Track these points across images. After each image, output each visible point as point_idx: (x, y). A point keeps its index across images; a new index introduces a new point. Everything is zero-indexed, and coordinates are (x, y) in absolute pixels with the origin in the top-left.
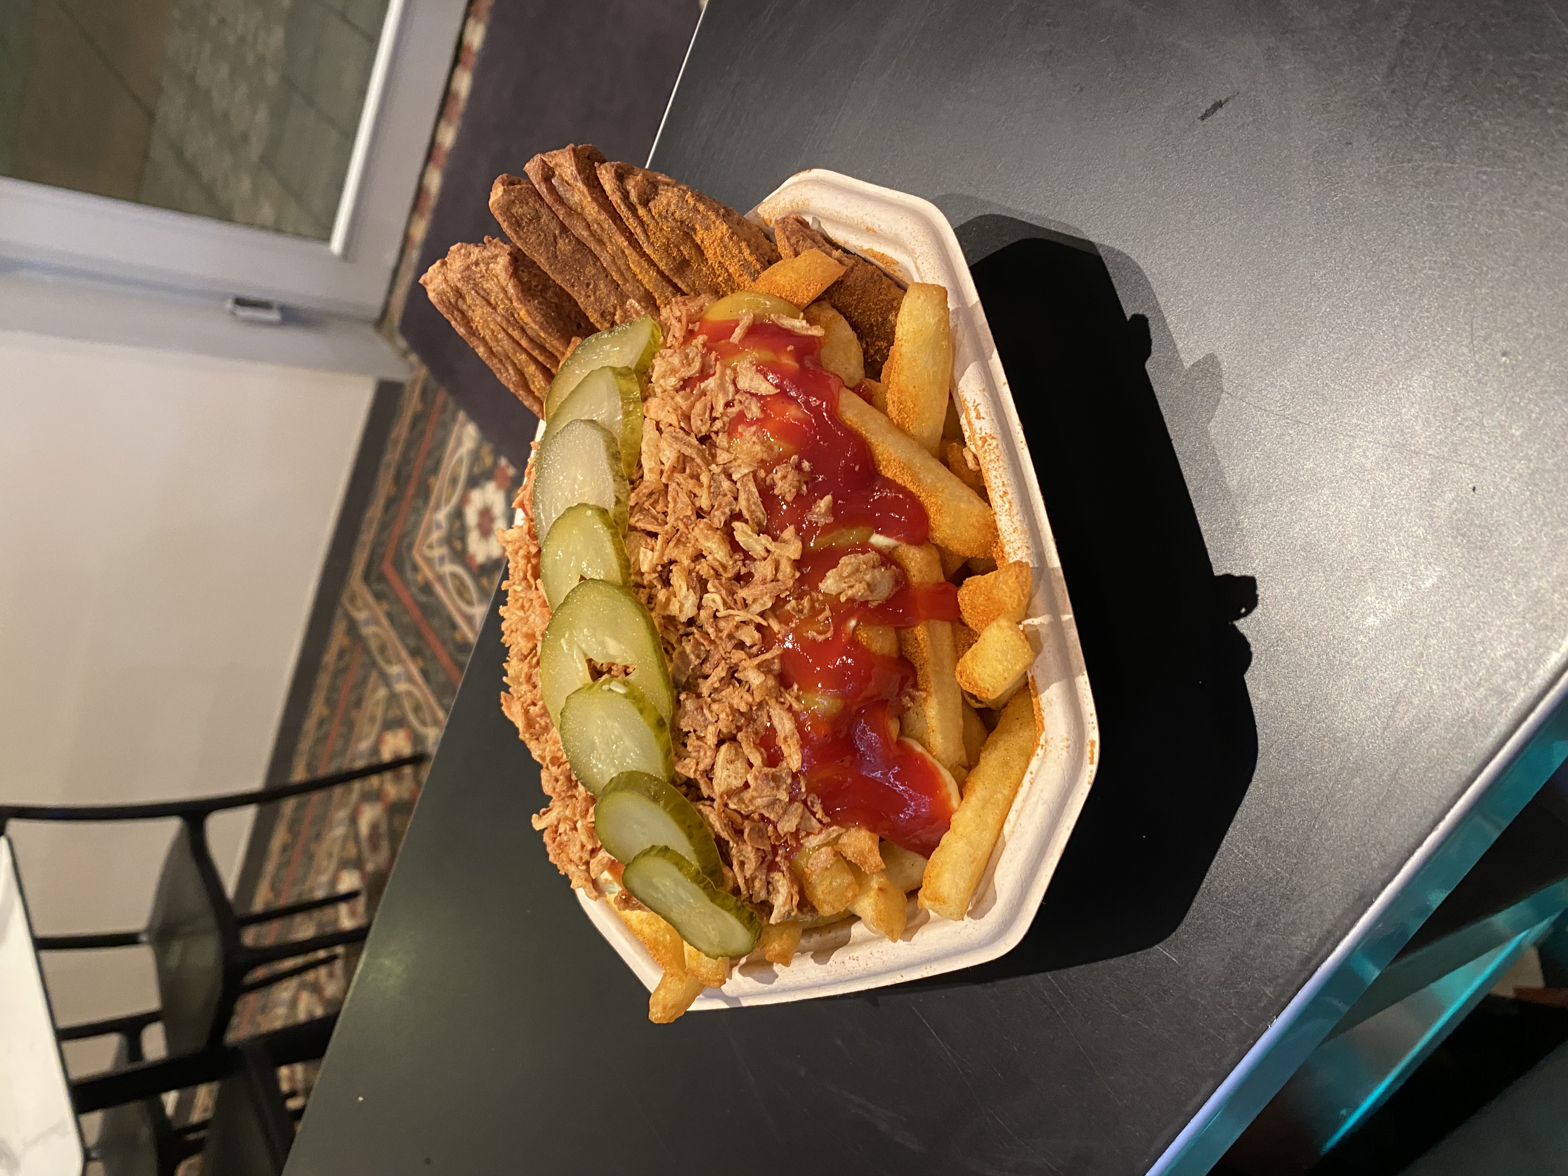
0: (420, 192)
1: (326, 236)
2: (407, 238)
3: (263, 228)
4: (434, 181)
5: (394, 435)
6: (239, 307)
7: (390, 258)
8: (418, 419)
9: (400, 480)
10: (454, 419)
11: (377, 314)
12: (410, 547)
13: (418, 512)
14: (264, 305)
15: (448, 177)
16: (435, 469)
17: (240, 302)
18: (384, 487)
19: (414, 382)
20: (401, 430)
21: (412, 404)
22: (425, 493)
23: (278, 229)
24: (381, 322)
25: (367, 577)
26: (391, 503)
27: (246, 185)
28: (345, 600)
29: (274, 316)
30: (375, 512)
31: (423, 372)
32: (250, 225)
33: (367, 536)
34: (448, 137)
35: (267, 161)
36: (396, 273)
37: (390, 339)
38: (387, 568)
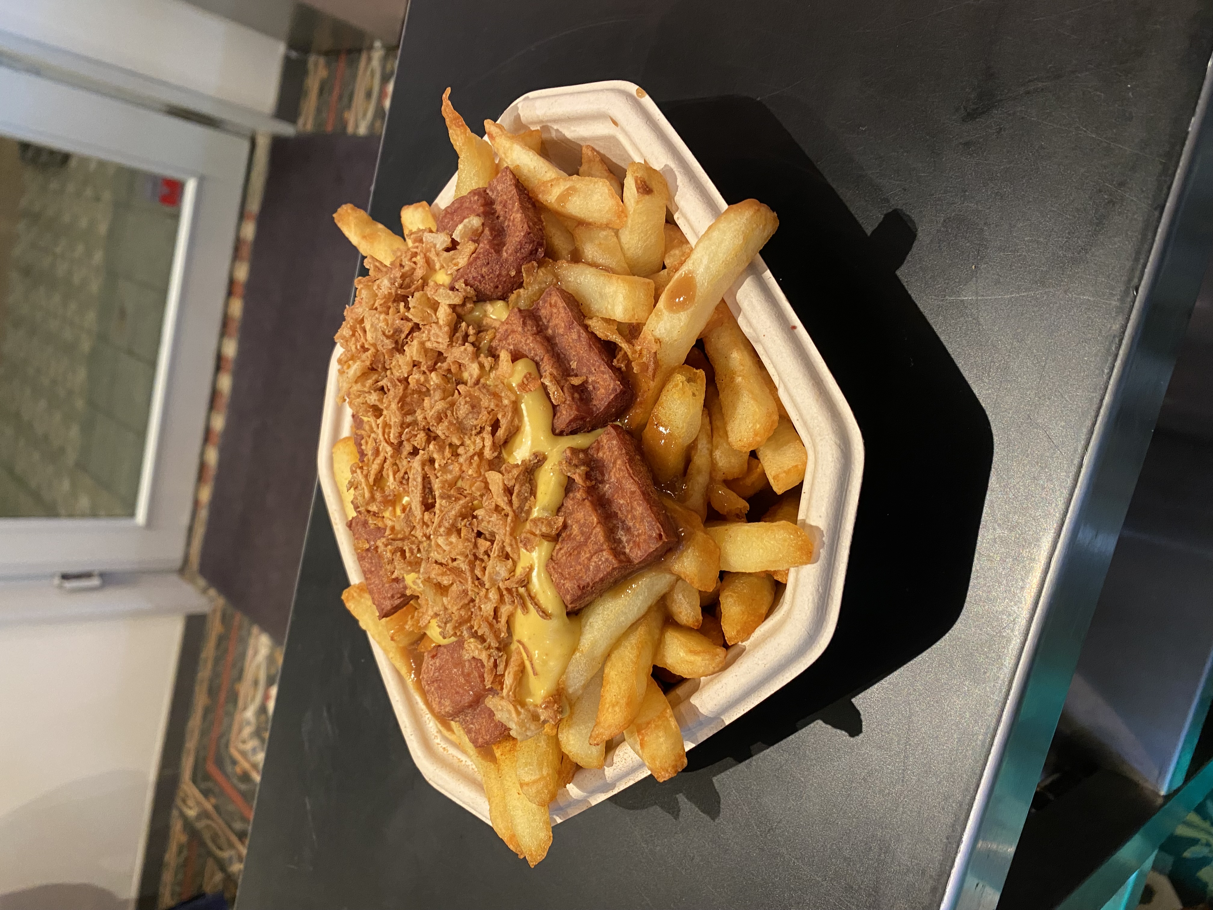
0: (202, 467)
1: (132, 514)
2: (196, 503)
3: (83, 516)
4: (212, 456)
5: (203, 655)
6: (65, 581)
7: (185, 519)
8: (222, 639)
9: (213, 692)
10: (249, 634)
11: (178, 564)
12: (227, 746)
13: (231, 715)
14: (87, 575)
15: (223, 451)
16: (240, 677)
17: (66, 577)
18: (201, 700)
19: (214, 611)
20: (209, 651)
21: (215, 628)
22: (233, 697)
23: (94, 514)
24: (183, 570)
25: (194, 781)
26: (207, 711)
27: (66, 485)
28: (179, 802)
29: (95, 582)
30: (195, 722)
31: (221, 602)
32: (71, 515)
33: (191, 744)
34: (219, 423)
35: (81, 466)
36: (191, 530)
37: (192, 581)
38: (211, 768)
